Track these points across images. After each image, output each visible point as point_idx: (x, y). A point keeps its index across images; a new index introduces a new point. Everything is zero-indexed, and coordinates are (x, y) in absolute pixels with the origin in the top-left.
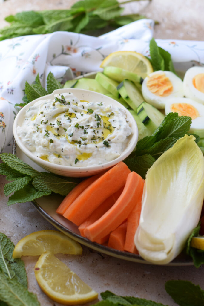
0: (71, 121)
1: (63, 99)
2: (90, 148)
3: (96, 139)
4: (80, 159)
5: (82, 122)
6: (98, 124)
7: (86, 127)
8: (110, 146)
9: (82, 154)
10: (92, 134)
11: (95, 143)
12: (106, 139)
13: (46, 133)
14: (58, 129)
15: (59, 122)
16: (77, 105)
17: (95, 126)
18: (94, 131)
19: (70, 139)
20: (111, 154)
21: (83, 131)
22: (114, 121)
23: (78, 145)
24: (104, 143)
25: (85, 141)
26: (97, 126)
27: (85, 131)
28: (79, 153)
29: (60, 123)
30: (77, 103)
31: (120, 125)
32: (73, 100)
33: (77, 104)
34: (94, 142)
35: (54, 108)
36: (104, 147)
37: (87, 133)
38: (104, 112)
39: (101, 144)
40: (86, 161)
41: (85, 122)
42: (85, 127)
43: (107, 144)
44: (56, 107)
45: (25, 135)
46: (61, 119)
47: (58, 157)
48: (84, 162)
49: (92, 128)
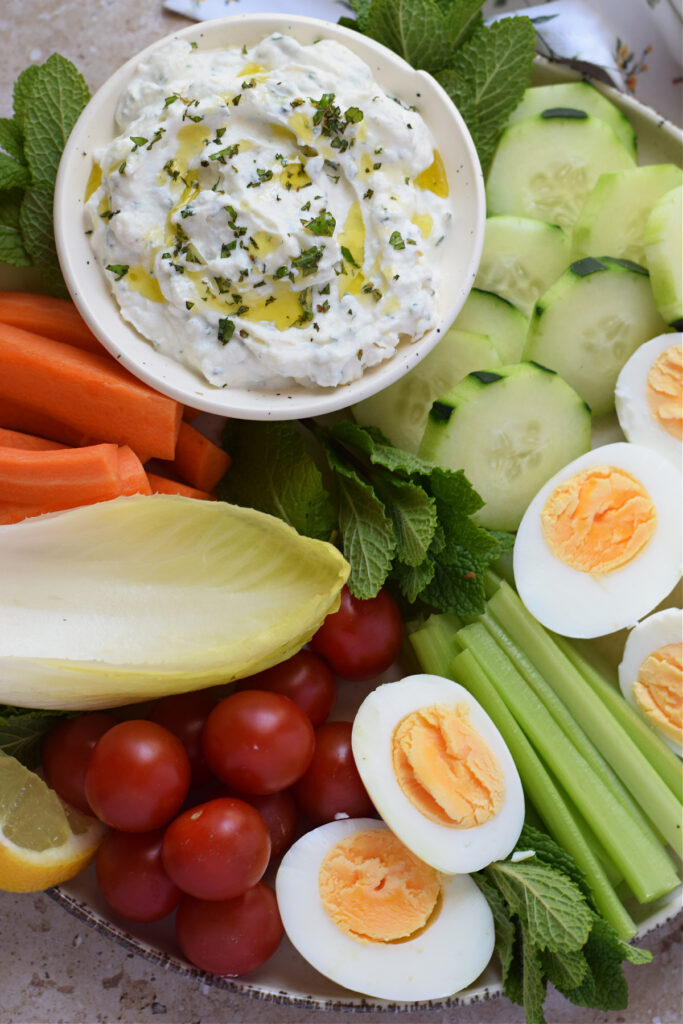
0: (258, 185)
1: (343, 120)
2: (172, 290)
3: (227, 291)
4: (134, 277)
5: (258, 222)
6: (280, 272)
7: (247, 243)
8: (225, 342)
9: (152, 276)
10: (231, 271)
11: (209, 297)
12: (239, 322)
13: (150, 136)
14: (205, 164)
15: (234, 151)
16: (367, 171)
17: (265, 266)
18: (245, 273)
19: (176, 217)
20: (201, 358)
21: (227, 240)
22: (350, 312)
23: (171, 250)
24: (221, 321)
25: (191, 264)
26: (271, 271)
27: (233, 245)
28: (146, 264)
29: (227, 158)
30: (377, 167)
31: (333, 340)
32: (378, 152)
33: (371, 169)
34: (208, 290)
35: (285, 111)
36: (213, 327)
37: (228, 255)
38: (377, 266)
39: (216, 313)
40: (137, 297)
41: (264, 228)
42: (245, 239)
43: (225, 331)
44: (291, 114)
45: (157, 77)
46: (257, 150)
47: (103, 212)
48: (128, 294)
49: (253, 259)
